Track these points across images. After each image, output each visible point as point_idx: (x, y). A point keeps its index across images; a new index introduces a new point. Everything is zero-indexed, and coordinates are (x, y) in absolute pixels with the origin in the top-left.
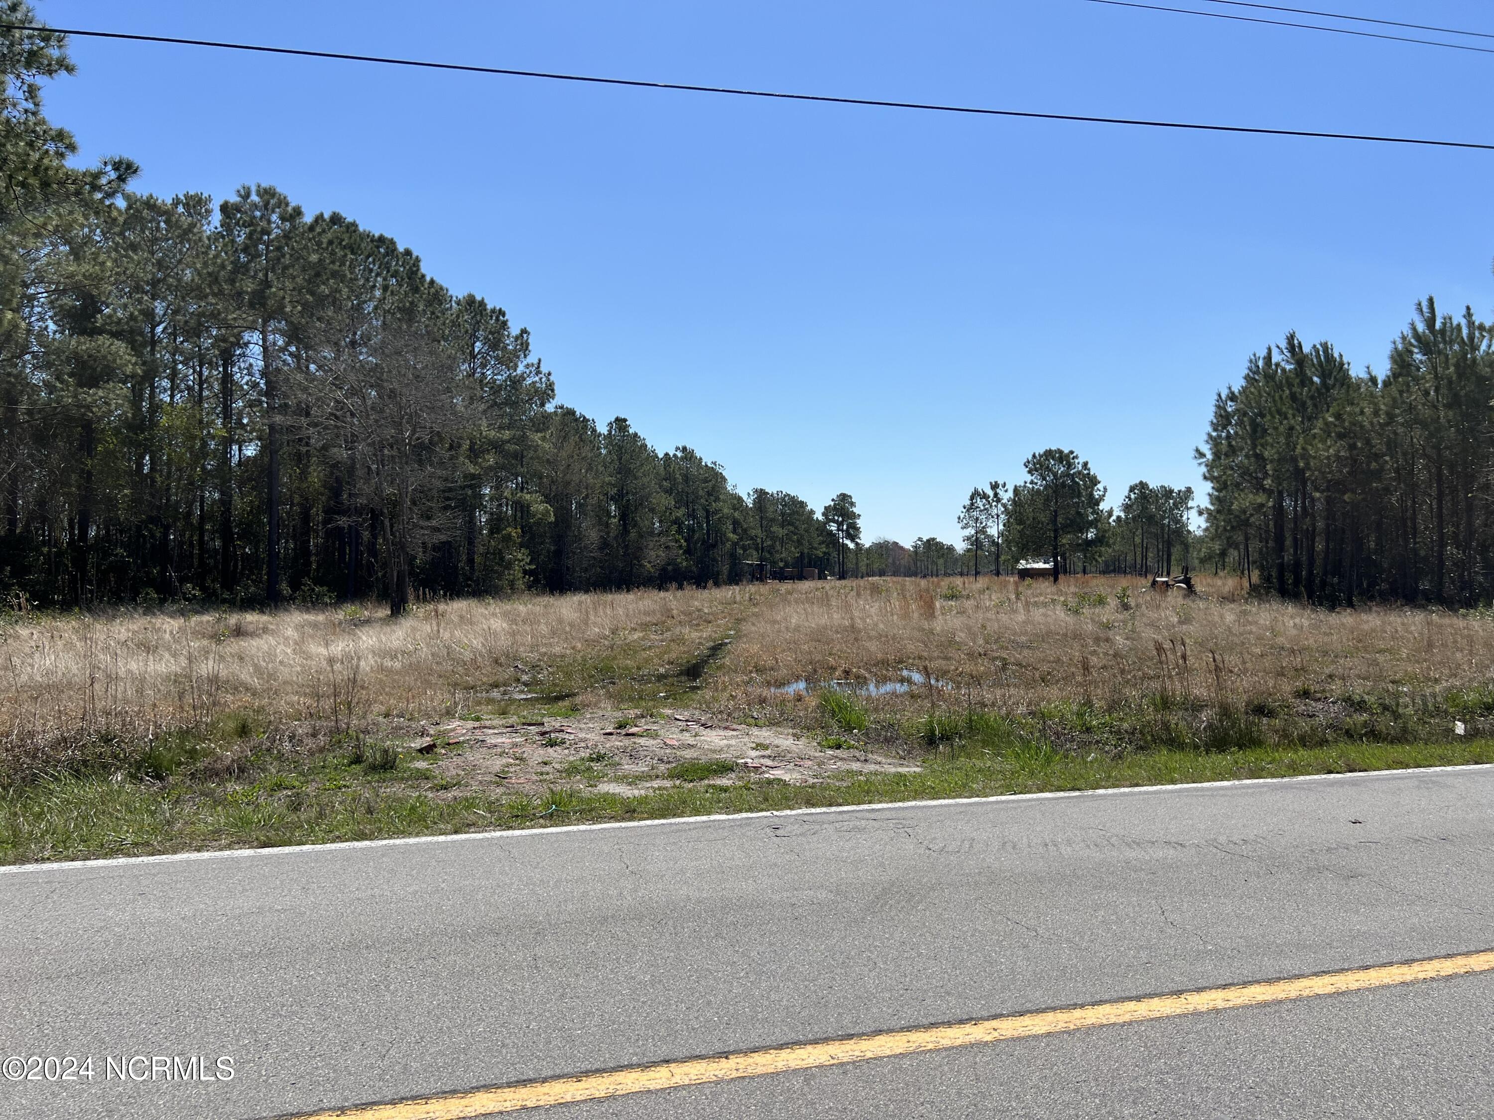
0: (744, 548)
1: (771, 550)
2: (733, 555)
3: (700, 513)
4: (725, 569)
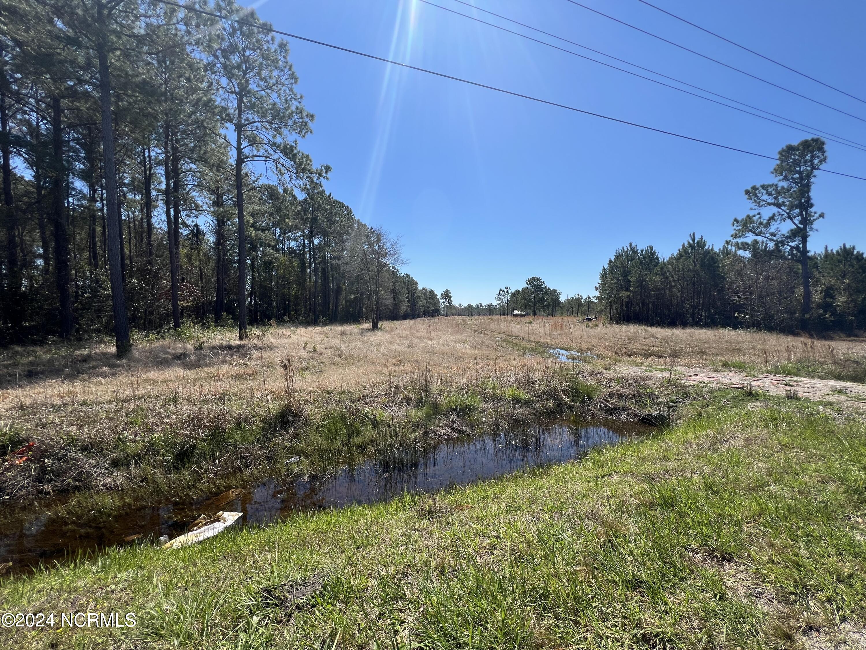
1: (428, 307)
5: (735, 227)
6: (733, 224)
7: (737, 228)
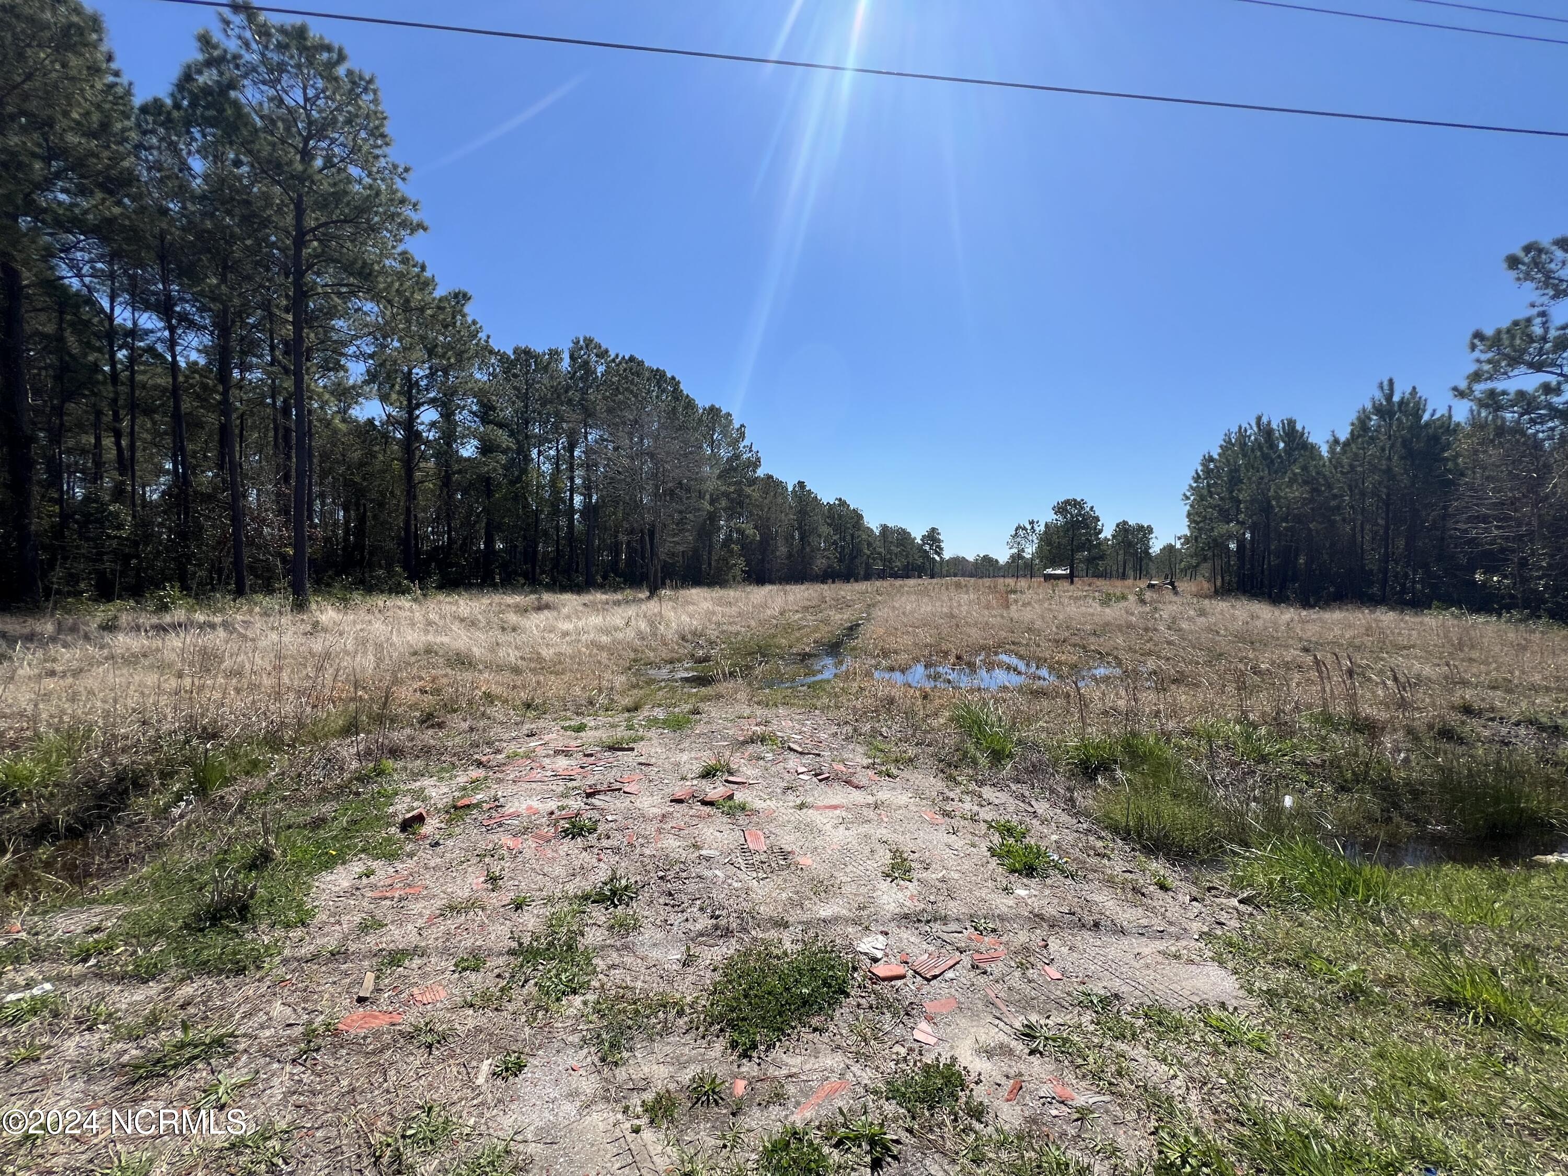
0: (874, 559)
1: (890, 561)
2: (867, 564)
3: (848, 538)
4: (862, 573)
5: (1477, 354)
6: (1473, 347)
7: (1484, 357)
